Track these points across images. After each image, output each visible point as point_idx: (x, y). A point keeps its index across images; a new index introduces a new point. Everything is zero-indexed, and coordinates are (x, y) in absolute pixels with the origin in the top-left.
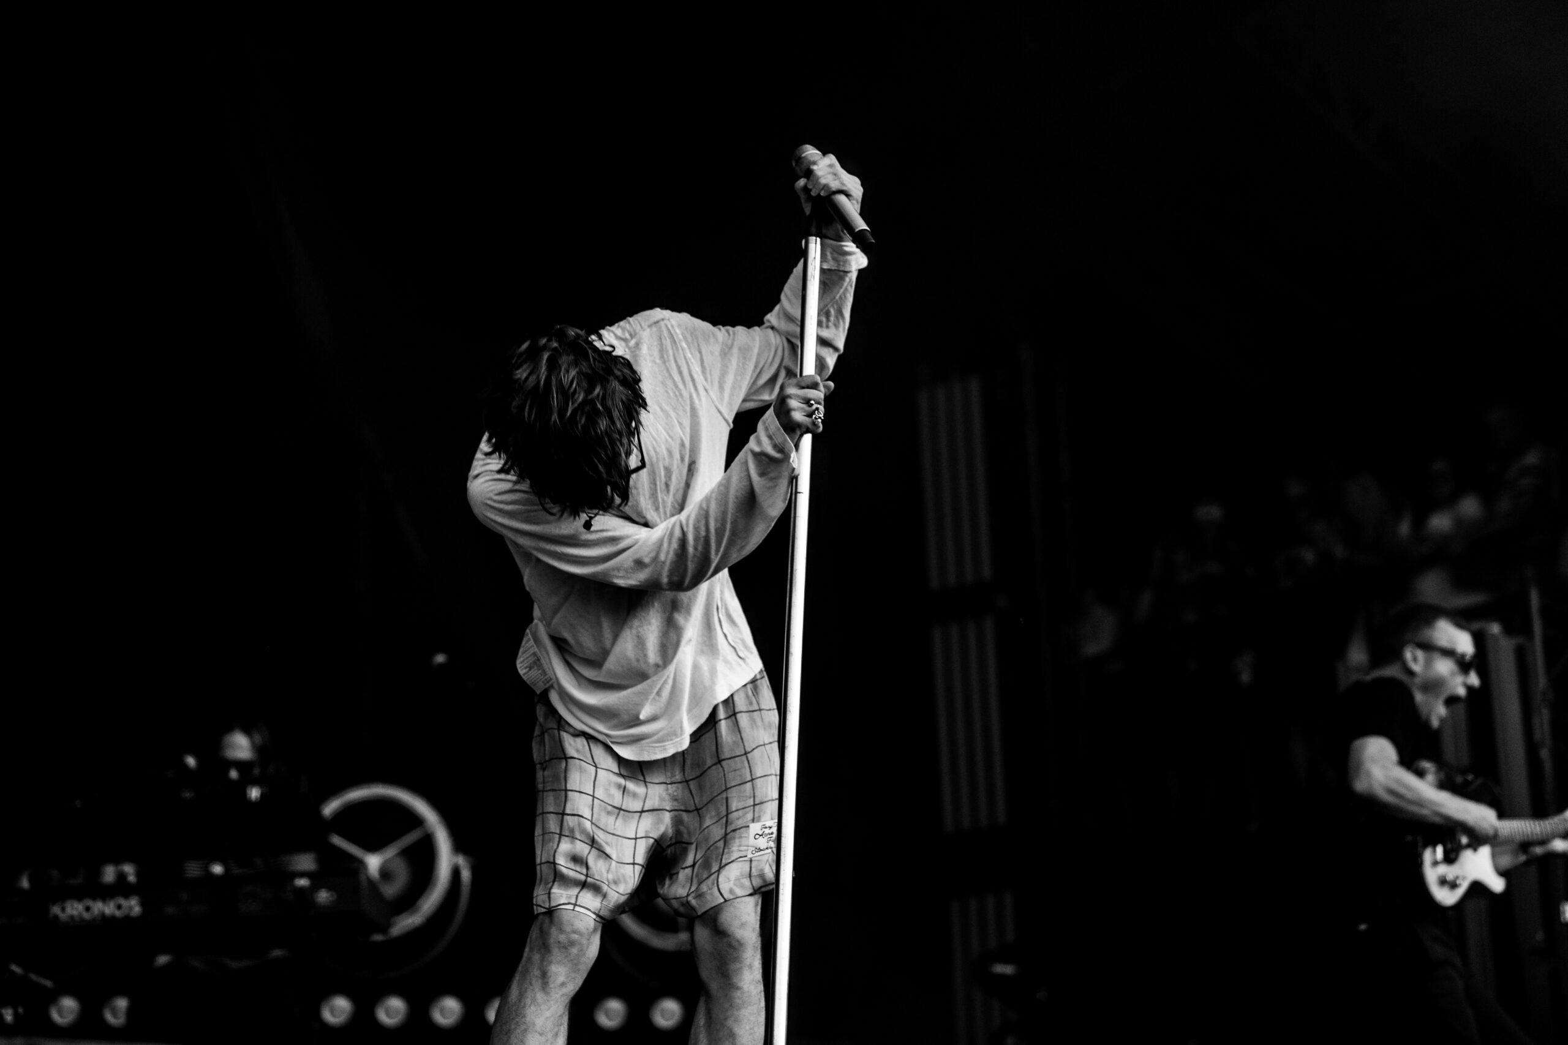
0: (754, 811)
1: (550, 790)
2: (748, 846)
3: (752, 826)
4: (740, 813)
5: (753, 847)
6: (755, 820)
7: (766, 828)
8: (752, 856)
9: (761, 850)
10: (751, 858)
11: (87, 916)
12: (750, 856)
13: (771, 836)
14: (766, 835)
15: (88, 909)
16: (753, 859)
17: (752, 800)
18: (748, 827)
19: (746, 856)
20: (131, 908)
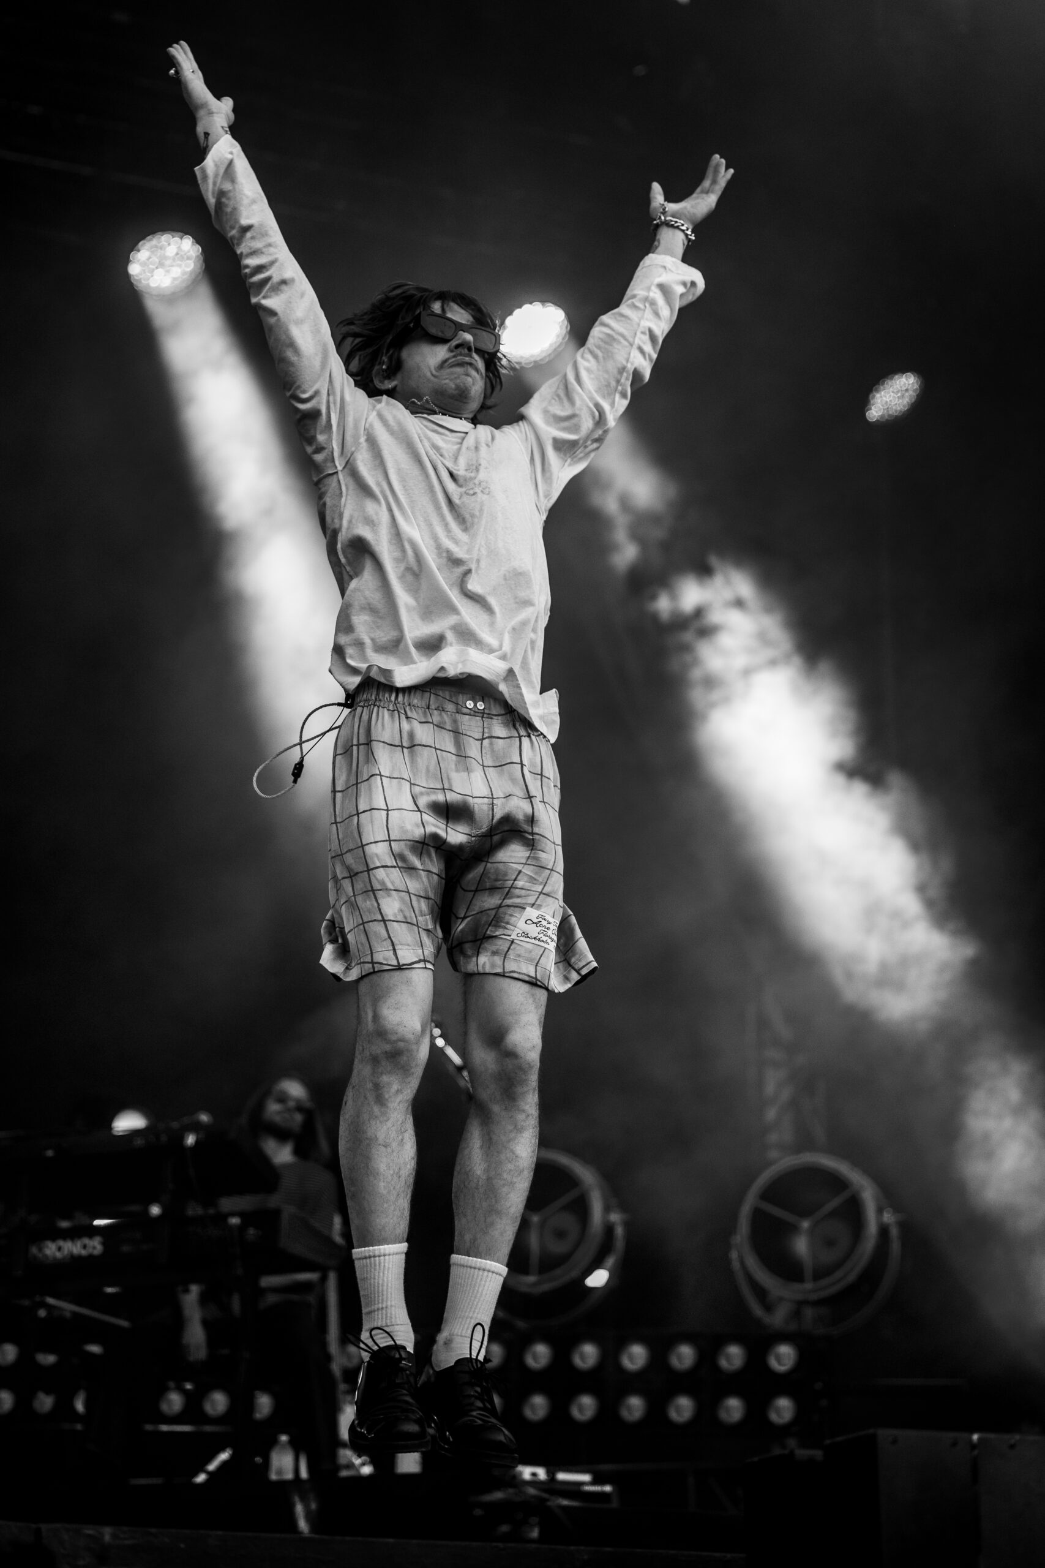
0: (538, 897)
1: (347, 852)
2: (515, 927)
3: (528, 909)
4: (523, 892)
5: (521, 930)
6: (534, 907)
7: (545, 920)
8: (515, 937)
9: (528, 937)
10: (514, 940)
11: (58, 1255)
12: (514, 937)
13: (546, 930)
14: (541, 926)
15: (59, 1249)
16: (515, 941)
17: (541, 887)
18: (525, 909)
19: (510, 936)
20: (94, 1248)
